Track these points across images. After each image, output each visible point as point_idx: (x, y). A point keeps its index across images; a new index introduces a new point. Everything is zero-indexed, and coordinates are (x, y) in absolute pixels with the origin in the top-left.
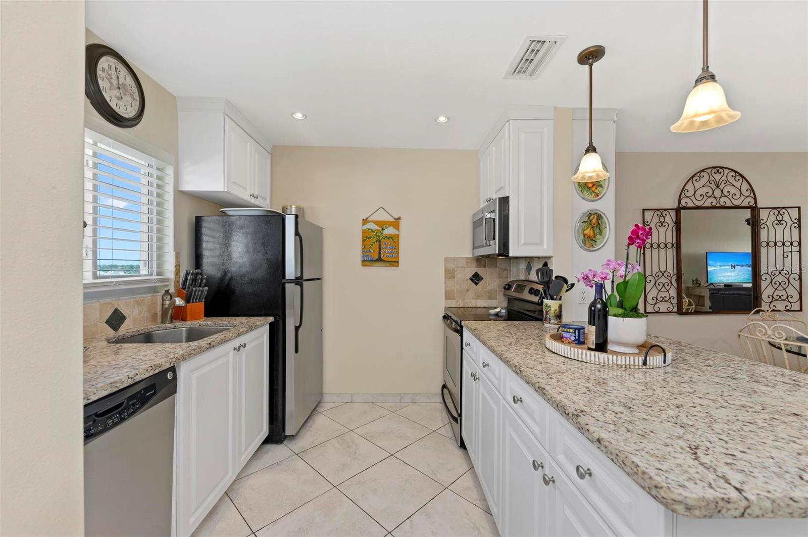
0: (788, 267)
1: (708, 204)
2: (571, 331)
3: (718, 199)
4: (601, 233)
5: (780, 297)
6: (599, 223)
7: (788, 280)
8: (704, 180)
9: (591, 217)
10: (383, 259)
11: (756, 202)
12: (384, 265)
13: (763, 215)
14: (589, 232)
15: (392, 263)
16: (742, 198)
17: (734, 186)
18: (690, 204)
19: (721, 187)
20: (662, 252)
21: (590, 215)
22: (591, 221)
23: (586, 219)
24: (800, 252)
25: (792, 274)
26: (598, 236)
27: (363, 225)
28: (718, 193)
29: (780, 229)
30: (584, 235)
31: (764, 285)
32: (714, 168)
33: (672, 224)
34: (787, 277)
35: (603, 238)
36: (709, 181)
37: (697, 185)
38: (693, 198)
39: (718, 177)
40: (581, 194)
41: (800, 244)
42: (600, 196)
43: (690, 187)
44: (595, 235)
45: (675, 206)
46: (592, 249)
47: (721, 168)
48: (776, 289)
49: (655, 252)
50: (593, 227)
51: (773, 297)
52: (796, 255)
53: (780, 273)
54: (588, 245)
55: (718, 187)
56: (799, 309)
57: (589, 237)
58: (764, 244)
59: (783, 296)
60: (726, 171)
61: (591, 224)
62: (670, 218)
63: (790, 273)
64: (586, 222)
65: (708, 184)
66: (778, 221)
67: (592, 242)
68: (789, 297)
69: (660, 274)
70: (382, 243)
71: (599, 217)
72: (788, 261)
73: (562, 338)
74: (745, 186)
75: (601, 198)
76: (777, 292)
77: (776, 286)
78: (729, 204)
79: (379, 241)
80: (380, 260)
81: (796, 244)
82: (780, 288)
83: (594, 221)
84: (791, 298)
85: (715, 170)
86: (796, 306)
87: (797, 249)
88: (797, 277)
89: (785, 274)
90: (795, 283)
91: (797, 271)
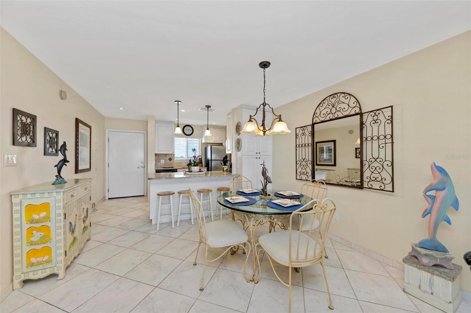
0: (382, 156)
1: (328, 119)
3: (333, 114)
5: (376, 179)
7: (383, 166)
8: (326, 105)
11: (360, 109)
14: (238, 145)
16: (350, 109)
17: (344, 103)
18: (318, 121)
19: (335, 106)
21: (238, 140)
24: (392, 143)
25: (385, 161)
28: (334, 110)
29: (375, 127)
31: (364, 168)
32: (331, 95)
34: (382, 163)
36: (328, 104)
37: (322, 109)
38: (319, 117)
39: (334, 100)
40: (237, 134)
41: (392, 136)
42: (240, 134)
43: (318, 111)
45: (310, 124)
47: (335, 94)
48: (372, 172)
49: (300, 149)
51: (370, 178)
52: (389, 146)
53: (376, 160)
54: (238, 149)
55: (333, 107)
56: (392, 190)
58: (364, 139)
59: (378, 178)
62: (307, 131)
63: (384, 160)
65: (328, 106)
66: (374, 120)
68: (383, 180)
69: (302, 160)
72: (382, 151)
74: (352, 101)
76: (373, 175)
77: (372, 170)
78: (341, 115)
81: (389, 137)
82: (376, 172)
84: (385, 180)
85: (332, 97)
87: (390, 141)
88: (390, 164)
89: (380, 161)
90: (389, 169)
91: (389, 158)
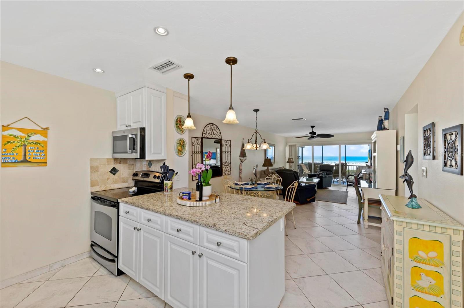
0: (228, 160)
1: (210, 137)
2: (186, 194)
3: (212, 135)
4: (184, 149)
6: (183, 144)
8: (209, 128)
9: (181, 141)
10: (29, 160)
11: (221, 138)
12: (30, 166)
13: (223, 142)
14: (180, 148)
15: (39, 164)
16: (218, 136)
17: (216, 131)
18: (205, 137)
19: (213, 131)
20: (198, 155)
21: (180, 140)
22: (180, 143)
23: (179, 142)
24: (230, 155)
26: (183, 150)
27: (3, 130)
28: (212, 133)
29: (226, 147)
30: (178, 149)
31: (223, 166)
32: (212, 124)
33: (200, 144)
34: (228, 163)
35: (185, 151)
36: (210, 128)
37: (208, 129)
38: (206, 134)
39: (212, 127)
40: (177, 131)
42: (184, 132)
43: (205, 130)
44: (182, 149)
45: (201, 137)
46: (181, 156)
47: (213, 124)
48: (226, 167)
49: (196, 154)
50: (181, 146)
53: (226, 162)
54: (179, 154)
57: (180, 150)
58: (223, 152)
60: (215, 125)
61: (180, 145)
62: (200, 142)
64: (179, 143)
65: (210, 129)
66: (226, 144)
67: (181, 152)
70: (28, 148)
71: (184, 142)
72: (228, 157)
73: (183, 198)
74: (219, 132)
75: (184, 133)
76: (226, 169)
78: (215, 138)
79: (25, 146)
80: (25, 161)
81: (230, 152)
83: (182, 143)
84: (229, 170)
86: (230, 173)
87: (230, 154)
88: (230, 163)
90: (230, 165)
91: (230, 161)
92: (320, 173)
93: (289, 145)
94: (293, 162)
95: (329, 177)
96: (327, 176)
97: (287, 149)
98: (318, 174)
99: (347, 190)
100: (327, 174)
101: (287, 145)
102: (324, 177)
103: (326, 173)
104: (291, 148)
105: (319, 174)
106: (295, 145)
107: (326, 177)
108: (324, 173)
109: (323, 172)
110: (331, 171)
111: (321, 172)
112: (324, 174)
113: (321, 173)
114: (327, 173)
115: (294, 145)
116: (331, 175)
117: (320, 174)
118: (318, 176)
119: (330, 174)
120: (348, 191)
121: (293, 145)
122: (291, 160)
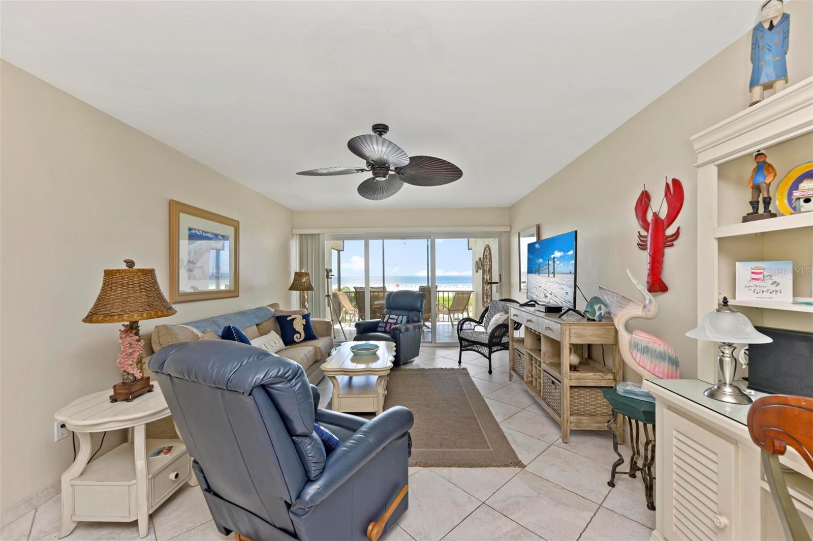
92: (389, 318)
93: (301, 235)
94: (310, 288)
95: (415, 328)
96: (410, 326)
97: (294, 246)
98: (385, 321)
99: (460, 362)
100: (408, 322)
101: (294, 234)
102: (403, 330)
103: (405, 318)
104: (305, 242)
105: (387, 322)
106: (319, 234)
107: (407, 330)
108: (401, 317)
109: (399, 312)
110: (420, 312)
111: (390, 314)
112: (402, 321)
113: (391, 316)
114: (408, 318)
115: (315, 235)
116: (419, 322)
117: (390, 321)
118: (385, 327)
119: (416, 319)
120: (463, 365)
121: (312, 235)
122: (304, 280)
